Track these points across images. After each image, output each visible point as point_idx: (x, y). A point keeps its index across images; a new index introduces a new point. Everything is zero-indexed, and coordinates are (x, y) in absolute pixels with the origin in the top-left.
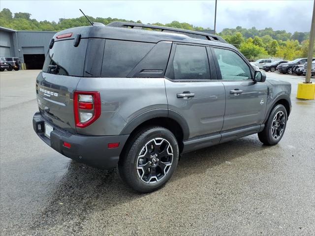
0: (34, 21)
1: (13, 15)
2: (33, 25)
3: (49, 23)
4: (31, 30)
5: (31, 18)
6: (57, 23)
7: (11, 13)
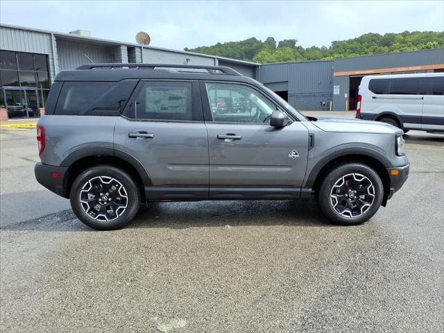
0: (300, 48)
1: (277, 44)
2: (297, 54)
3: (317, 49)
4: (294, 61)
5: (297, 45)
6: (328, 48)
7: (275, 42)
